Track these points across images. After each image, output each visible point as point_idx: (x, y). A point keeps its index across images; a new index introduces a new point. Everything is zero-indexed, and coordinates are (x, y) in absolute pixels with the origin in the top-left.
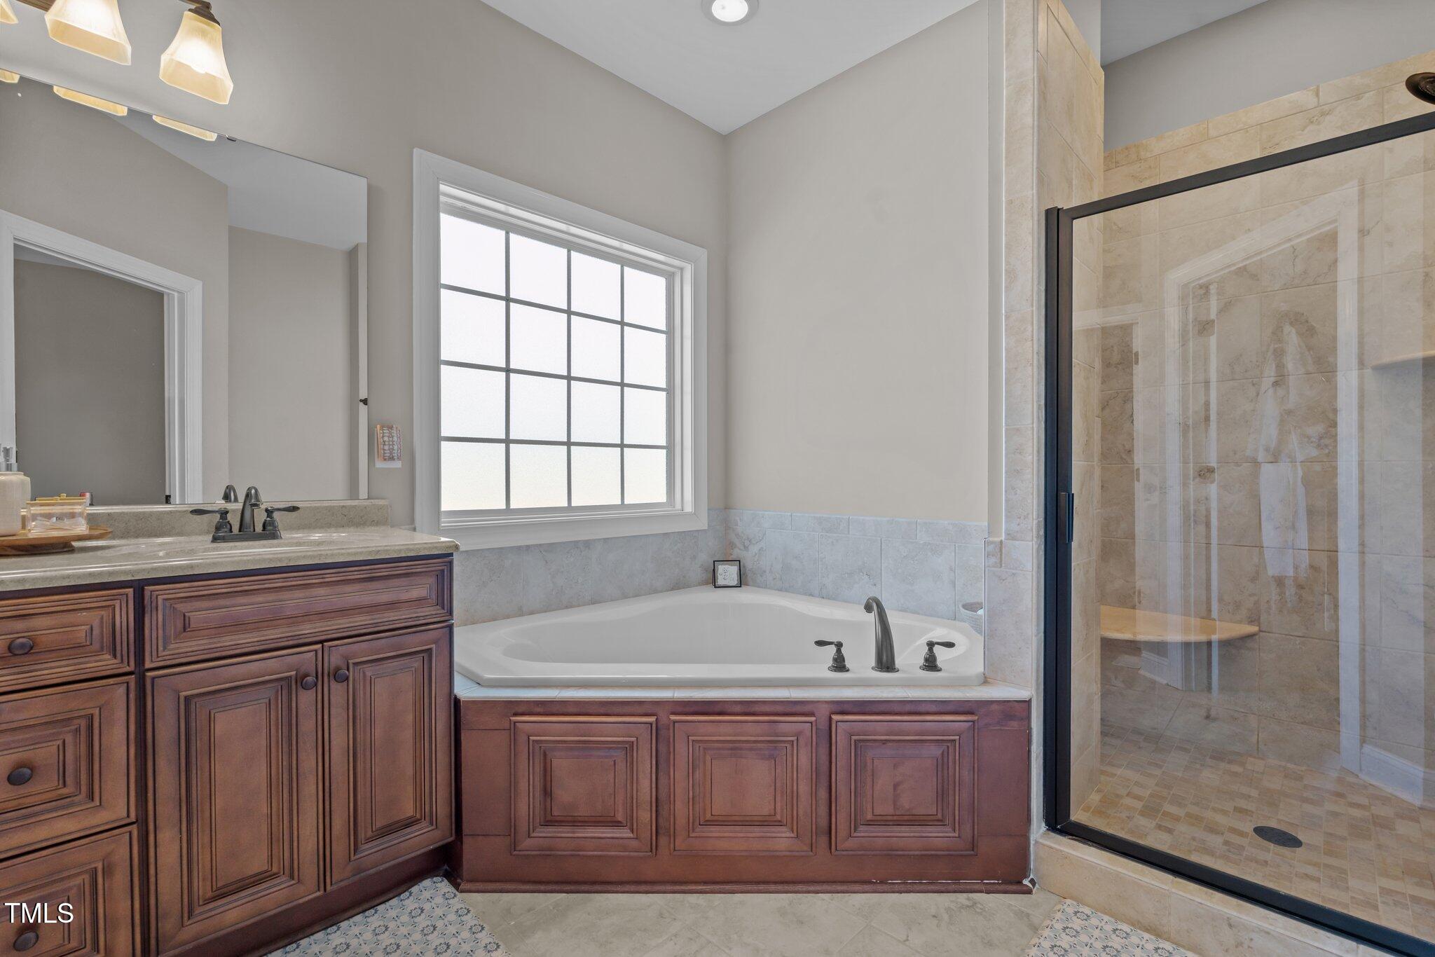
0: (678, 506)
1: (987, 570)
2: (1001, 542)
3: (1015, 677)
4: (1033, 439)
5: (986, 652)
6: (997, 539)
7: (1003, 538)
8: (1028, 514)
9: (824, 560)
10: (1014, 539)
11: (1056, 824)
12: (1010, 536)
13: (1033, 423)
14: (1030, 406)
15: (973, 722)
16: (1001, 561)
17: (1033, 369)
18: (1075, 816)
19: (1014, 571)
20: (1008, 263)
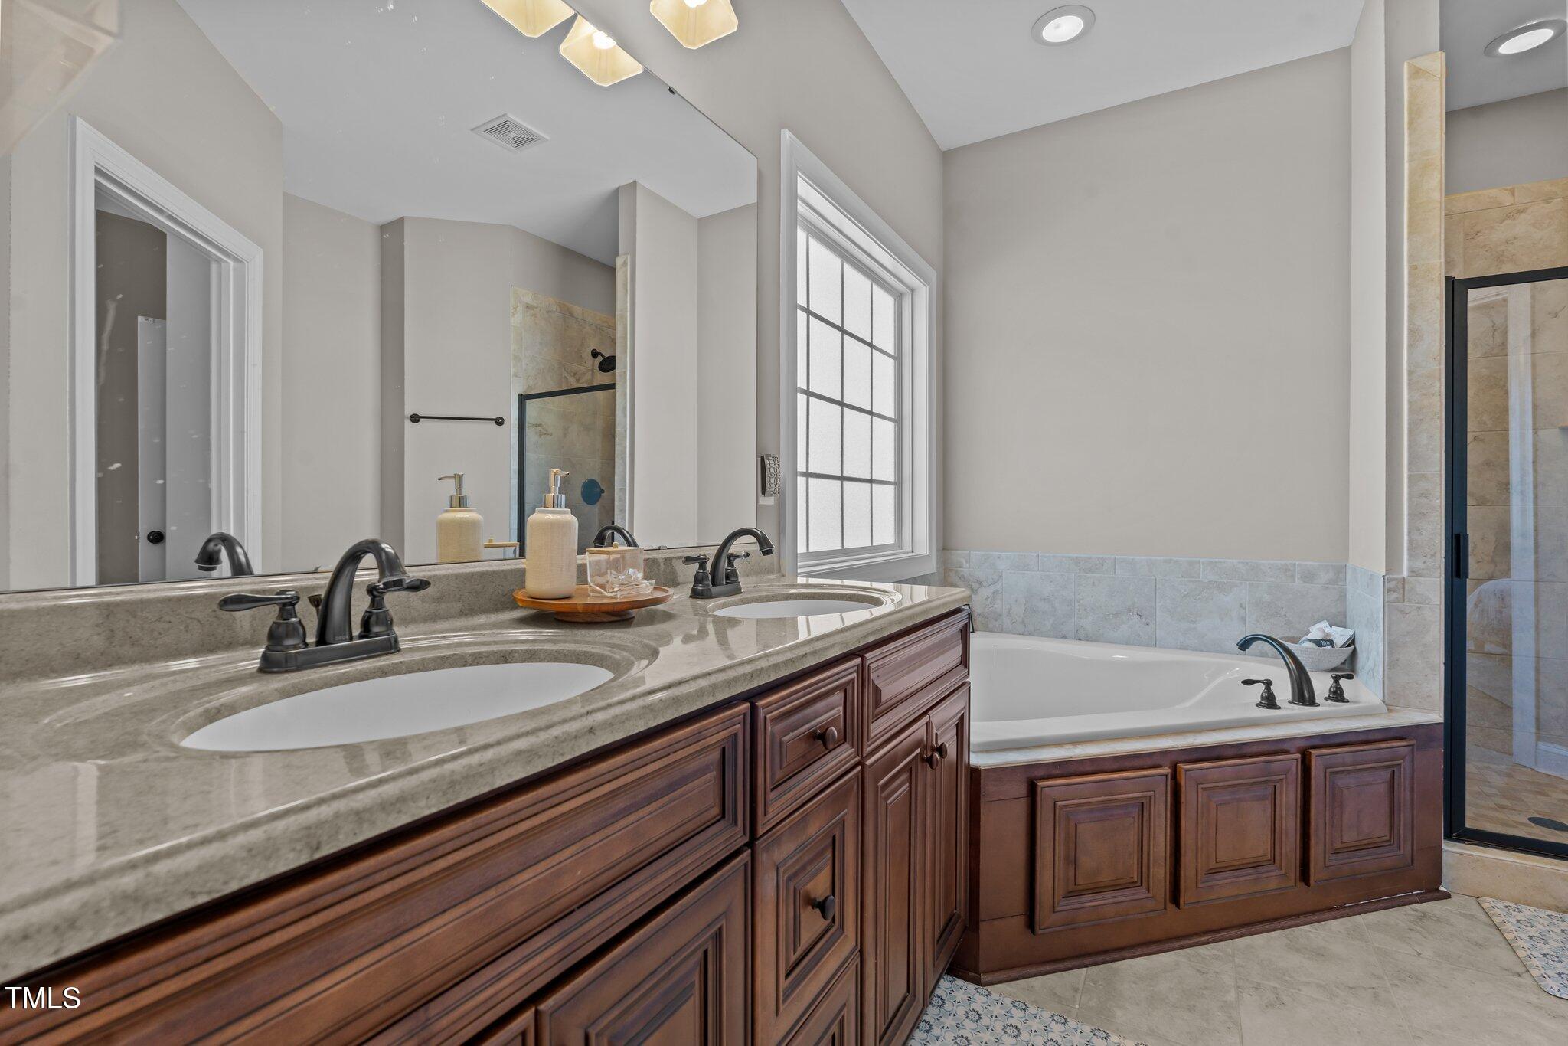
0: (908, 547)
1: (1386, 604)
2: (1404, 578)
3: (1420, 702)
4: (1441, 484)
5: (1386, 682)
6: (1400, 576)
7: (1405, 574)
8: (1435, 553)
9: (1081, 602)
10: (1419, 575)
11: (1451, 833)
12: (1413, 572)
13: (1441, 471)
14: (1438, 455)
15: (1413, 745)
16: (1404, 597)
17: (1441, 421)
18: (1469, 824)
19: (1419, 606)
20: (1410, 322)
